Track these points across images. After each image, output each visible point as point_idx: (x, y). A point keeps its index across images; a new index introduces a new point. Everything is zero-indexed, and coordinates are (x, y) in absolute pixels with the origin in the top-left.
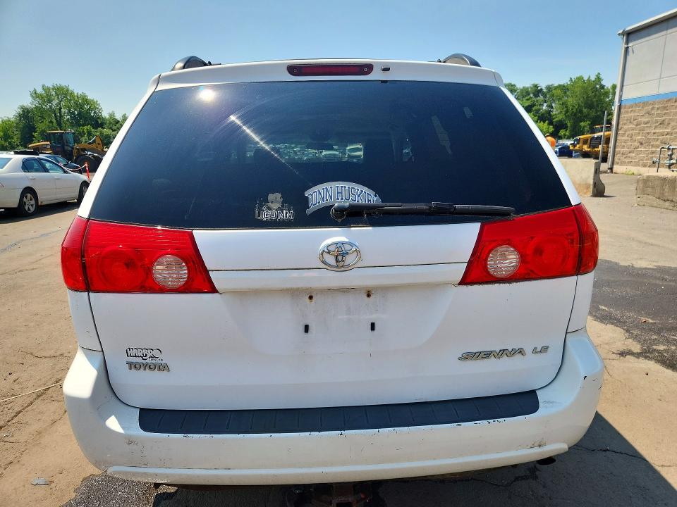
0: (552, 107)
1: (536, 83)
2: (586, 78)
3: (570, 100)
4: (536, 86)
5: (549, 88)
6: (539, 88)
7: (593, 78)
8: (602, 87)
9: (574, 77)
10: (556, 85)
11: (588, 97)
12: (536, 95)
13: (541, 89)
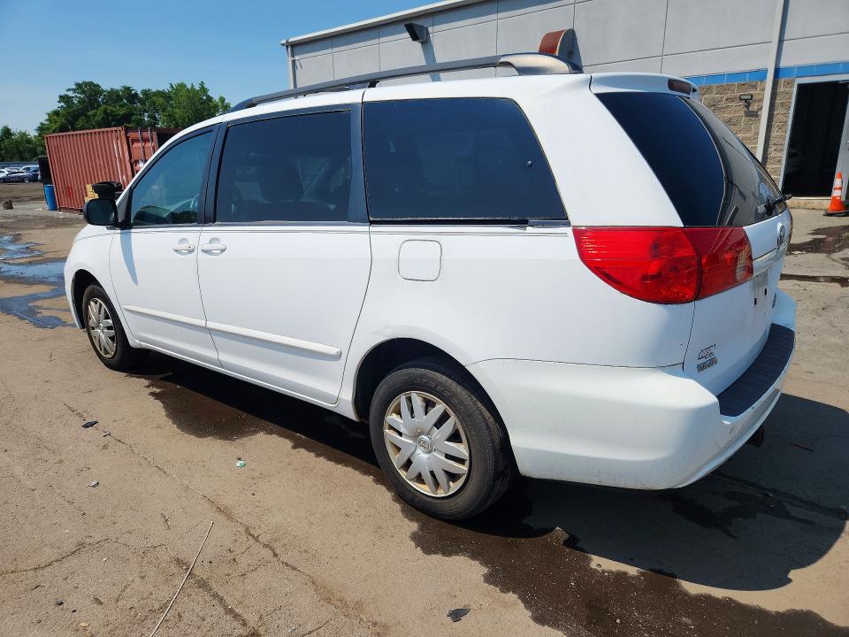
0: (155, 118)
1: (128, 85)
2: (189, 87)
3: (177, 110)
4: (128, 89)
5: (146, 93)
6: (133, 92)
7: (197, 87)
8: (210, 99)
9: (175, 84)
10: (154, 90)
11: (196, 110)
12: (132, 102)
13: (136, 94)
